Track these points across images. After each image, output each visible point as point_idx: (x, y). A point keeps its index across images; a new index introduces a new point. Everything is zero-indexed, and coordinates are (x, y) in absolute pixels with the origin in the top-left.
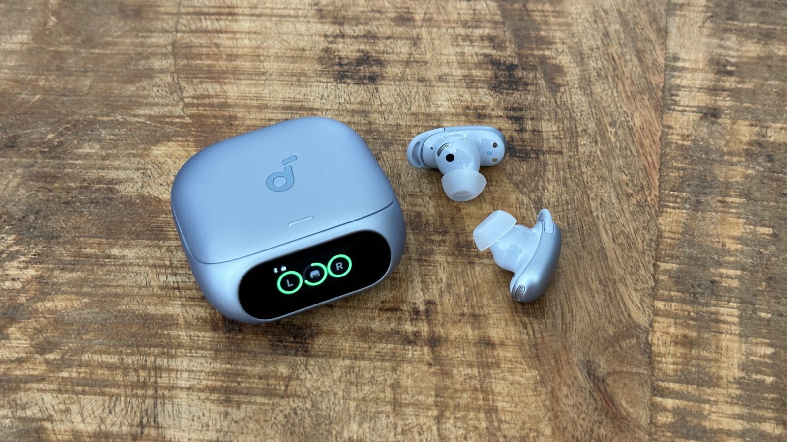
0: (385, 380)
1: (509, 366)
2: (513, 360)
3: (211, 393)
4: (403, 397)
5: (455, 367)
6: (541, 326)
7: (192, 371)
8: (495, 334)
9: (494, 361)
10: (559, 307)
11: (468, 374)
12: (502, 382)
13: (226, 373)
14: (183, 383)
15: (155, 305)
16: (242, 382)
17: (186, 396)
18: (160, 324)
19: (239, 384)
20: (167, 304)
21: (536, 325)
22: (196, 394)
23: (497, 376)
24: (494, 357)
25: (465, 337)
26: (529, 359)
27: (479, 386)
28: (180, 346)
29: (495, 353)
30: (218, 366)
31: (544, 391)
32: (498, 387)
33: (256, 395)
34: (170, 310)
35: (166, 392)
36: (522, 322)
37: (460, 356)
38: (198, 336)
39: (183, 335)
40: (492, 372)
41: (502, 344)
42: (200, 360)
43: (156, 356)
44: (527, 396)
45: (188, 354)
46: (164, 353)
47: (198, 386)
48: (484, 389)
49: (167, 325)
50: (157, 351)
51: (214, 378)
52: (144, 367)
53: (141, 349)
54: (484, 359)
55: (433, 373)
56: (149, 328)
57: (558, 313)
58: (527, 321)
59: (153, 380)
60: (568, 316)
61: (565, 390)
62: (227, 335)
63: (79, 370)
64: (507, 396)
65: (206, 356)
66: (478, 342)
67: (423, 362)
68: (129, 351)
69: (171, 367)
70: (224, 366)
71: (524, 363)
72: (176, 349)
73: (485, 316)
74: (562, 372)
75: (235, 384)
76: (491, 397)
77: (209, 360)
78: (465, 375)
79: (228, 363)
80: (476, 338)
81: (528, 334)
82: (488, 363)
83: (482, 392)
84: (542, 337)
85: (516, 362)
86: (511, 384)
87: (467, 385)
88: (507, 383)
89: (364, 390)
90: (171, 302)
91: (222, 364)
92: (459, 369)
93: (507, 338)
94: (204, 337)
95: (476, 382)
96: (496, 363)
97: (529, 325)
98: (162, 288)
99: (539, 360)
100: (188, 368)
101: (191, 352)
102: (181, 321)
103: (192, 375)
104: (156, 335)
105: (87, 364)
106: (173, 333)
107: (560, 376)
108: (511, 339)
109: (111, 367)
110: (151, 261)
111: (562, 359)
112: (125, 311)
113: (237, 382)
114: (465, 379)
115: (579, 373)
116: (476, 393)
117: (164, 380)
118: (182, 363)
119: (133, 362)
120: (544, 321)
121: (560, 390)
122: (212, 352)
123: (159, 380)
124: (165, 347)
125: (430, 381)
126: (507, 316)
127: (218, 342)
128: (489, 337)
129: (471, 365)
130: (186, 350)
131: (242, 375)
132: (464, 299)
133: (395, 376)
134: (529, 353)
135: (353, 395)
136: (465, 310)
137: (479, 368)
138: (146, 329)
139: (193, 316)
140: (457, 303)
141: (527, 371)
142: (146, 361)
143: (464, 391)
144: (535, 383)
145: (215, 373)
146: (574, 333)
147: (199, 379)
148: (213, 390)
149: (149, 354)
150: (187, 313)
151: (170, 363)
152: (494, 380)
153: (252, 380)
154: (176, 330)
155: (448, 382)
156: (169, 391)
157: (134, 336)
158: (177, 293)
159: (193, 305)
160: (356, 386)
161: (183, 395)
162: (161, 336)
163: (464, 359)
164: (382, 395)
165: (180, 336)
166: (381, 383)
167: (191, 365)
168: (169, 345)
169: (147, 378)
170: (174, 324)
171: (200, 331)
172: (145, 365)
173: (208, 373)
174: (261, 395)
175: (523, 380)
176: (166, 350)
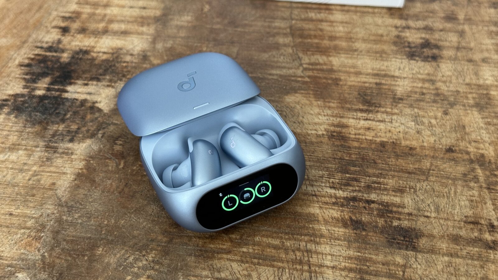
0: (477, 274)
3: (349, 272)
7: (334, 255)
13: (358, 259)
14: (328, 263)
15: (301, 206)
16: (370, 266)
17: (332, 273)
18: (306, 219)
19: (368, 268)
20: (309, 206)
22: (338, 272)
30: (352, 253)
33: (382, 277)
34: (311, 210)
35: (317, 269)
38: (334, 231)
39: (323, 229)
42: (338, 248)
43: (306, 242)
45: (329, 243)
46: (311, 241)
47: (339, 266)
49: (311, 221)
50: (306, 238)
51: (349, 261)
52: (299, 250)
53: (295, 236)
56: (299, 222)
59: (306, 259)
62: (355, 231)
63: (254, 248)
65: (342, 245)
68: (287, 237)
69: (318, 251)
70: (356, 253)
72: (320, 238)
75: (366, 267)
77: (345, 248)
79: (358, 252)
90: (311, 205)
91: (354, 252)
94: (338, 231)
98: (304, 194)
100: (330, 253)
101: (331, 242)
102: (320, 218)
103: (334, 258)
104: (304, 227)
105: (259, 244)
106: (316, 226)
109: (275, 247)
113: (366, 265)
117: (314, 260)
118: (325, 248)
119: (291, 245)
122: (345, 243)
123: (311, 259)
124: (311, 236)
127: (349, 236)
130: (327, 239)
131: (370, 261)
133: (483, 271)
139: (328, 215)
142: (300, 245)
145: (350, 258)
147: (339, 261)
148: (350, 270)
149: (301, 241)
150: (324, 213)
151: (317, 248)
153: (378, 265)
154: (318, 225)
156: (319, 268)
157: (288, 226)
158: (315, 199)
159: (328, 208)
160: (456, 276)
161: (330, 272)
162: (308, 228)
165: (321, 229)
166: (473, 276)
167: (332, 250)
168: (315, 235)
169: (302, 257)
170: (316, 220)
171: (335, 227)
172: (299, 248)
173: (345, 258)
174: (385, 277)
176: (312, 238)
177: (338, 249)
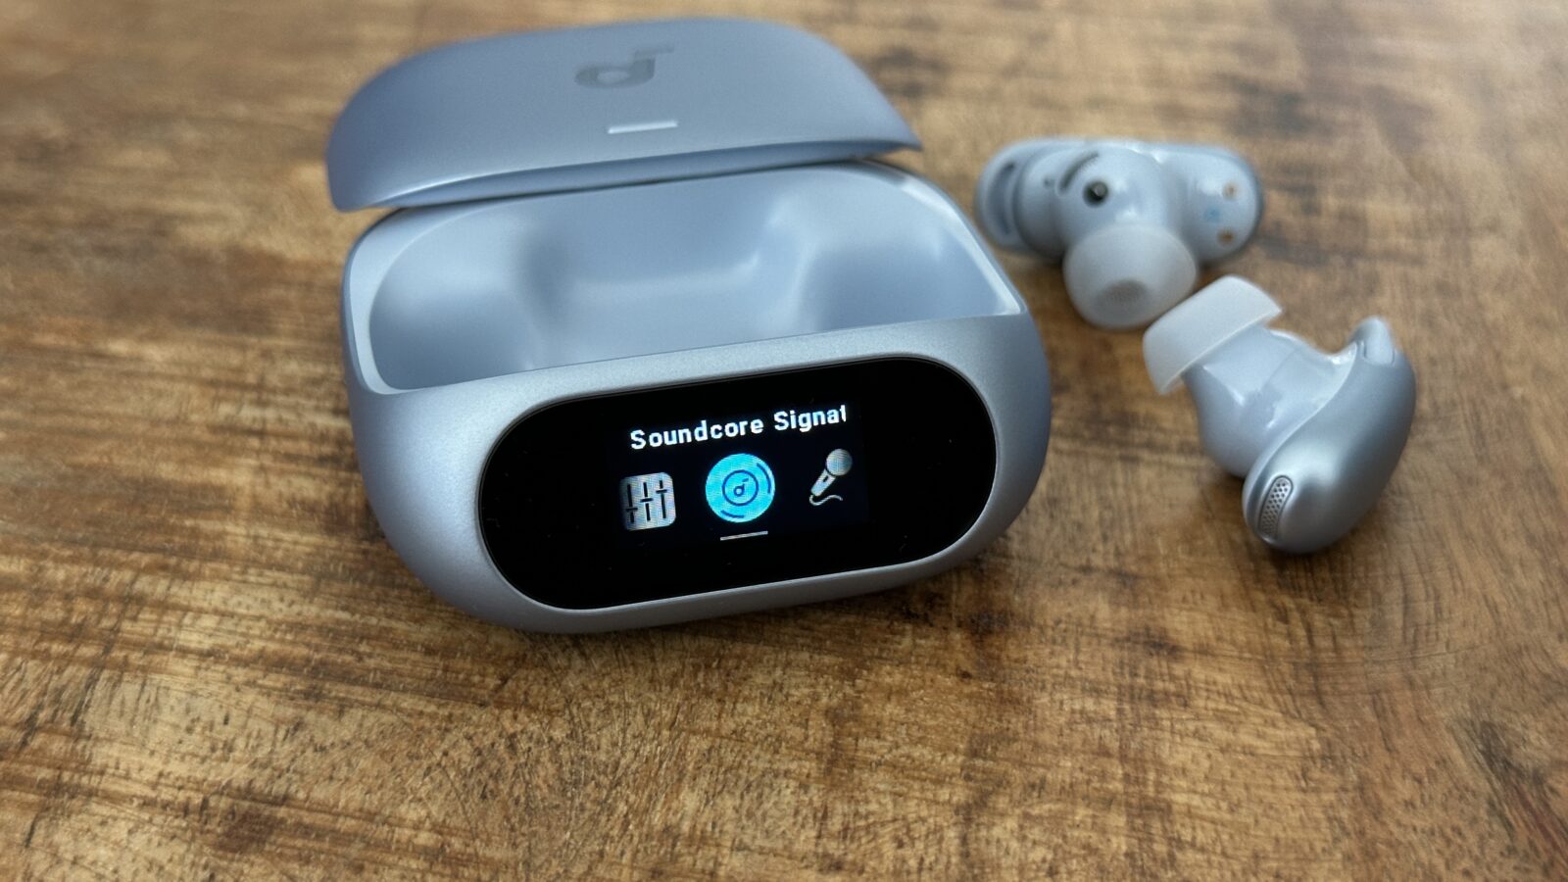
0: (816, 698)
1: (1222, 707)
2: (1236, 692)
3: (267, 671)
4: (863, 743)
5: (1043, 688)
6: (1335, 622)
7: (232, 615)
8: (1183, 623)
9: (1172, 687)
10: (1397, 583)
11: (1082, 712)
12: (1196, 743)
13: (330, 630)
14: (192, 639)
15: (183, 462)
16: (370, 656)
17: (192, 671)
18: (181, 503)
19: (360, 659)
20: (216, 464)
21: (1317, 617)
22: (221, 668)
23: (1178, 726)
24: (1173, 678)
25: (1086, 622)
26: (1288, 698)
27: (1114, 745)
28: (217, 555)
29: (1179, 670)
30: (311, 611)
31: (1334, 781)
32: (1180, 753)
33: (405, 691)
34: (219, 476)
35: (136, 657)
36: (1274, 606)
37: (1064, 663)
38: (278, 540)
39: (237, 533)
40: (1161, 713)
41: (1203, 651)
42: (264, 594)
43: (140, 571)
44: (1273, 788)
46: (164, 568)
47: (237, 652)
48: (1131, 755)
49: (201, 508)
50: (146, 559)
51: (289, 637)
52: (92, 594)
53: (103, 552)
54: (1141, 681)
55: (970, 696)
56: (145, 510)
57: (1394, 595)
58: (1292, 606)
59: (106, 623)
60: (1424, 609)
61: (1405, 789)
62: (365, 545)
64: (1207, 778)
65: (285, 586)
66: (1128, 639)
67: (944, 666)
68: (68, 553)
69: (173, 600)
70: (329, 612)
71: (1272, 705)
72: (204, 561)
73: (1156, 580)
74: (1398, 742)
75: (348, 658)
76: (1152, 776)
77: (290, 596)
78: (1073, 711)
79: (345, 609)
80: (1123, 628)
81: (1290, 636)
82: (1152, 693)
83: (1123, 758)
84: (1337, 649)
85: (1245, 698)
86: (1222, 751)
87: (1077, 739)
88: (1211, 747)
89: (744, 714)
90: (229, 460)
91: (327, 607)
92: (1057, 696)
93: (1219, 639)
94: (296, 543)
95: (1107, 732)
96: (1178, 695)
97: (1295, 617)
98: (215, 429)
99: (1322, 704)
100: (222, 608)
101: (244, 572)
102: (244, 502)
103: (229, 624)
104: (159, 527)
106: (208, 526)
107: (1390, 750)
108: (1233, 643)
110: (207, 373)
111: (1399, 708)
112: (93, 469)
113: (354, 652)
114: (1071, 724)
115: (1456, 752)
116: (1103, 760)
117: (141, 626)
118: (210, 594)
119: (68, 578)
120: (1344, 612)
121: (1388, 787)
122: (306, 578)
123: (127, 625)
124: (173, 553)
125: (958, 715)
126: (1228, 586)
127: (332, 558)
128: (1165, 630)
129: (1096, 691)
130: (232, 566)
131: (377, 638)
132: (1096, 536)
133: (848, 690)
134: (1291, 682)
135: (702, 723)
136: (1097, 561)
137: (1120, 700)
138: (136, 512)
139: (281, 494)
140: (1072, 540)
141: (1281, 724)
142: (106, 580)
143: (1066, 749)
144: (1305, 758)
145: (298, 627)
146: (1441, 648)
147: (243, 635)
148: (277, 663)
149: (119, 566)
150: (267, 484)
151: (174, 590)
152: (1167, 735)
153: (403, 654)
154: (222, 519)
155: (1016, 723)
156: (146, 653)
157: (95, 522)
158: (255, 442)
159: (291, 473)
160: (719, 701)
161: (185, 667)
162: (172, 530)
163: (1074, 673)
164: (796, 732)
165: (227, 533)
166: (798, 703)
167: (235, 600)
168: (188, 552)
169: (94, 618)
170: (220, 507)
171: (288, 528)
172: (100, 589)
173: (275, 625)
174: (417, 691)
175: (1263, 747)
176: (173, 561)
177: (265, 596)
